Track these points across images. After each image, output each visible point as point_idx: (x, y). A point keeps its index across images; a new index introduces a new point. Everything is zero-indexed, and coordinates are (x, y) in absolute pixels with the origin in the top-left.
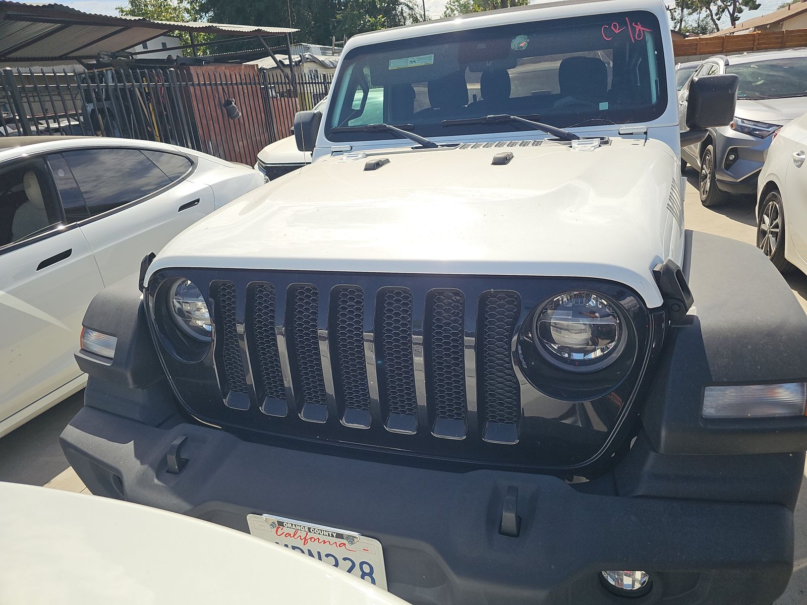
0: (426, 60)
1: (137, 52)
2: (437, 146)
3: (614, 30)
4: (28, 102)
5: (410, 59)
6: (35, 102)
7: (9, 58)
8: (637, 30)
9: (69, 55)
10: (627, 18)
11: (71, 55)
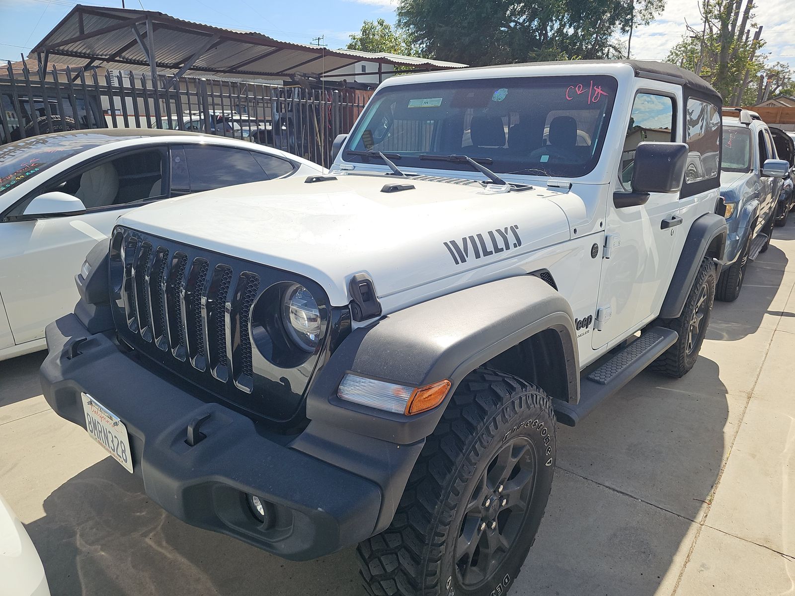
0: (435, 102)
1: (356, 73)
2: (402, 175)
3: (577, 91)
4: (264, 107)
5: (425, 100)
6: (267, 107)
7: (239, 71)
8: (596, 92)
9: (284, 73)
10: (592, 81)
11: (285, 72)
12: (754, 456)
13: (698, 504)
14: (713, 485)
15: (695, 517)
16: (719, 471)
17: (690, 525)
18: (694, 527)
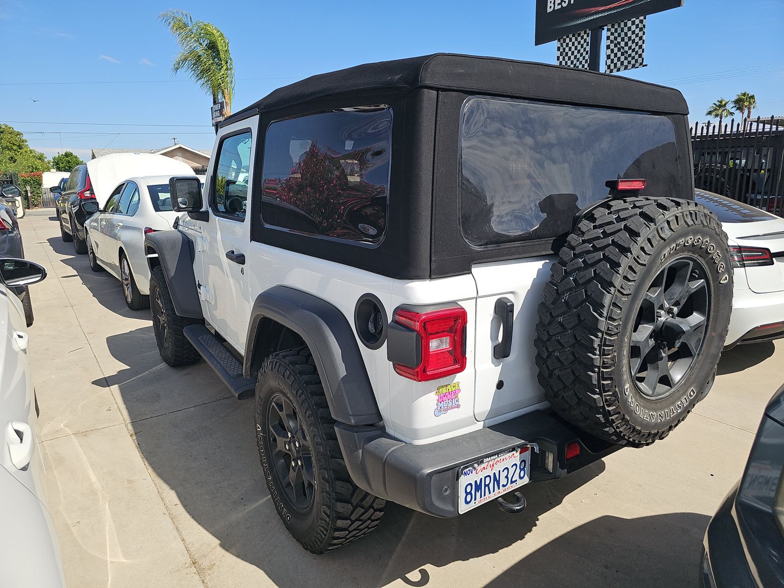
12: (129, 481)
13: (136, 431)
14: (140, 446)
15: (132, 425)
16: (144, 456)
17: (131, 420)
18: (128, 420)
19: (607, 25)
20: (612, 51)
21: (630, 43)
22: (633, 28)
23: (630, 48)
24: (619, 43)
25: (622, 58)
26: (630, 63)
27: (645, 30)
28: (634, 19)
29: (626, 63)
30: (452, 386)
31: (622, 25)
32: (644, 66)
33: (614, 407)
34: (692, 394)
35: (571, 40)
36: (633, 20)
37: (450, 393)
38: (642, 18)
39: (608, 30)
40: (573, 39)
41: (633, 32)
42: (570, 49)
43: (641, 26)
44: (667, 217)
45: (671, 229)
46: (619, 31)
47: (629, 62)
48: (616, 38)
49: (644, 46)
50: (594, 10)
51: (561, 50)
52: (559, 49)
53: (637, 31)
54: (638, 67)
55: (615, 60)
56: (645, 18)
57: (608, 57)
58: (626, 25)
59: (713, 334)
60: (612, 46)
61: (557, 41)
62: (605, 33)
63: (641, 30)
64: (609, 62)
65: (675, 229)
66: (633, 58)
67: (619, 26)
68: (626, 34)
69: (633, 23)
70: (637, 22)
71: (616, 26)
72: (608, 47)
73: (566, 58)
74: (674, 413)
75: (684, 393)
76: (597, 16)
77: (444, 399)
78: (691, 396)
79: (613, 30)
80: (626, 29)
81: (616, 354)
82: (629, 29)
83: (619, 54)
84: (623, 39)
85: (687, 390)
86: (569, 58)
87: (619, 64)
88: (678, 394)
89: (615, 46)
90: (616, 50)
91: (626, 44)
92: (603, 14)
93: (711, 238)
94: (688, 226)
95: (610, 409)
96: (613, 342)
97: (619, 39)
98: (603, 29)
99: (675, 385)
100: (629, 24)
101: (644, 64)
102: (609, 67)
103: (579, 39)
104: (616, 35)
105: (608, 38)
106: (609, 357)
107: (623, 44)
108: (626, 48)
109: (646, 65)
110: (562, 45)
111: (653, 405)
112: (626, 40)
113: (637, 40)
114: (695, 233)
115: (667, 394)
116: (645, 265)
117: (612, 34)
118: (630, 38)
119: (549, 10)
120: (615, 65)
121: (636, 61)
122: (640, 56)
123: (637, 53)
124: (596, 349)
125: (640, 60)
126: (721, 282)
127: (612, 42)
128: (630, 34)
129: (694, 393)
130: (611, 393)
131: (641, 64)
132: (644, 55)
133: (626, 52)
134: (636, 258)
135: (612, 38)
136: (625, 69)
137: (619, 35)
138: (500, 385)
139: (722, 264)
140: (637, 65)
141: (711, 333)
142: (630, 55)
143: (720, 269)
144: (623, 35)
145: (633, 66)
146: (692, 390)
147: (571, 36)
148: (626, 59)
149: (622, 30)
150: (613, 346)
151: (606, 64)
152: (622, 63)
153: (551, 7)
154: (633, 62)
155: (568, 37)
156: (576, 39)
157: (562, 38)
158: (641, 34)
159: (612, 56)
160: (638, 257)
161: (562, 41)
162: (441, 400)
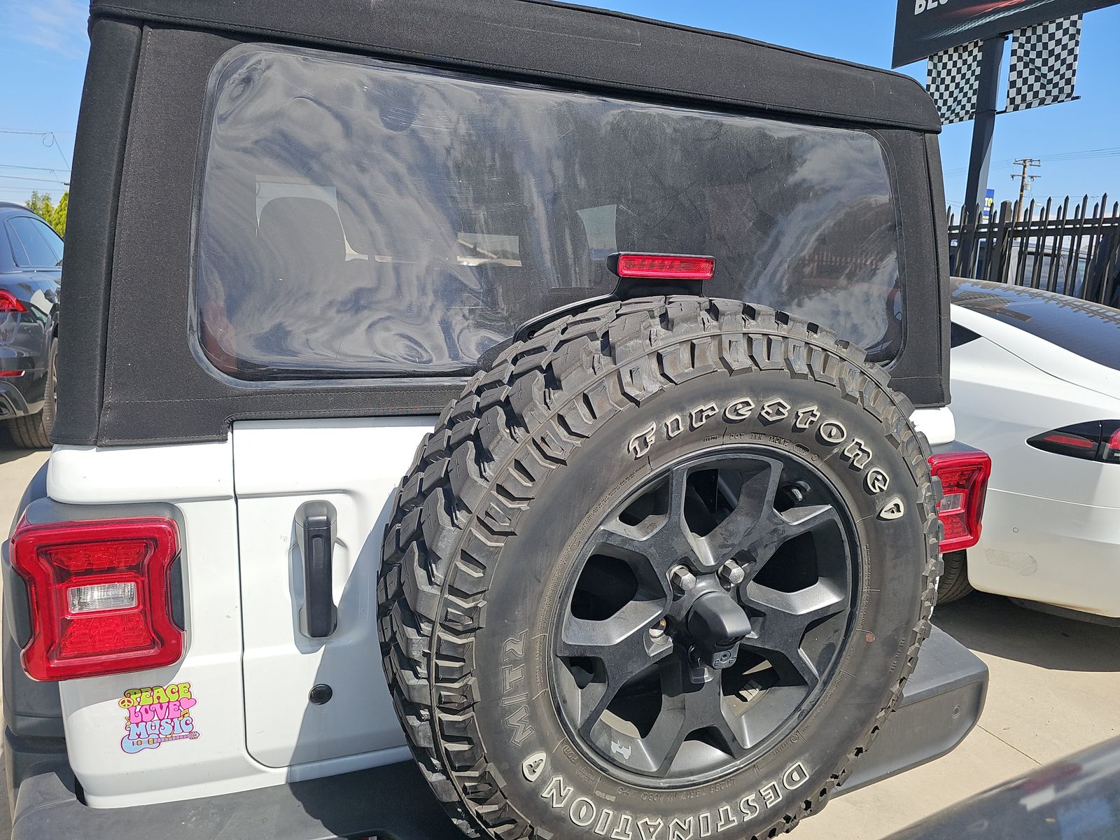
19: (1012, 32)
20: (1020, 74)
21: (1051, 61)
22: (1059, 34)
23: (1051, 69)
24: (1032, 61)
25: (1037, 87)
26: (1050, 95)
27: (1079, 38)
28: (1062, 20)
29: (1042, 94)
30: (168, 691)
31: (1040, 30)
32: (1074, 99)
33: (495, 807)
34: (796, 777)
35: (950, 58)
36: (1058, 21)
37: (165, 706)
38: (1074, 18)
39: (1015, 39)
40: (955, 56)
41: (1058, 42)
42: (949, 73)
43: (1072, 31)
44: (661, 344)
45: (664, 375)
46: (1034, 40)
47: (1049, 93)
48: (1027, 53)
49: (1076, 66)
50: (990, 7)
51: (934, 74)
52: (930, 73)
53: (1065, 40)
54: (1063, 101)
55: (1025, 90)
56: (1080, 18)
57: (1013, 84)
58: (1045, 30)
59: (870, 637)
60: (1020, 66)
61: (928, 59)
62: (1009, 45)
63: (1072, 37)
64: (1013, 92)
65: (678, 376)
66: (1056, 85)
67: (1034, 32)
68: (1045, 46)
69: (1059, 26)
70: (1066, 24)
71: (1029, 33)
72: (1013, 68)
73: (942, 87)
74: (728, 821)
75: (774, 773)
76: (997, 17)
77: (146, 717)
78: (791, 780)
79: (1022, 40)
80: (1045, 38)
81: (472, 681)
82: (1052, 37)
83: (1031, 80)
84: (1039, 55)
85: (782, 767)
86: (947, 88)
87: (1030, 96)
88: (752, 775)
89: (1026, 66)
90: (1026, 73)
91: (1045, 62)
92: (1006, 14)
93: (827, 407)
94: (731, 371)
95: (483, 809)
96: (461, 650)
97: (1033, 55)
98: (1007, 38)
99: (743, 752)
100: (1052, 28)
101: (1074, 95)
102: (1012, 101)
103: (965, 55)
104: (1028, 47)
105: (1014, 53)
106: (456, 685)
107: (1038, 62)
108: (1045, 70)
109: (1078, 98)
110: (935, 66)
111: (662, 801)
112: (1045, 55)
113: (1064, 54)
114: (760, 390)
115: (718, 772)
116: (563, 462)
117: (1021, 46)
118: (1051, 53)
119: (918, 11)
120: (1024, 98)
121: (1061, 90)
122: (1068, 82)
123: (1062, 77)
124: (418, 663)
125: (1067, 89)
126: (883, 515)
127: (1020, 59)
128: (1052, 45)
129: (802, 774)
130: (476, 774)
131: (1069, 95)
132: (1075, 81)
133: (1045, 76)
134: (539, 441)
135: (1021, 52)
136: (1039, 105)
137: (1034, 47)
138: (320, 695)
139: (878, 473)
140: (1062, 97)
141: (863, 635)
142: (1050, 81)
143: (873, 485)
144: (1039, 47)
145: (1055, 99)
146: (799, 770)
147: (951, 51)
148: (1043, 86)
149: (1039, 39)
150: (464, 661)
151: (1008, 97)
152: (1036, 95)
153: (920, 6)
154: (1055, 92)
155: (946, 53)
156: (960, 57)
157: (937, 54)
158: (1071, 45)
159: (1019, 83)
160: (543, 439)
161: (936, 59)
162: (137, 717)
